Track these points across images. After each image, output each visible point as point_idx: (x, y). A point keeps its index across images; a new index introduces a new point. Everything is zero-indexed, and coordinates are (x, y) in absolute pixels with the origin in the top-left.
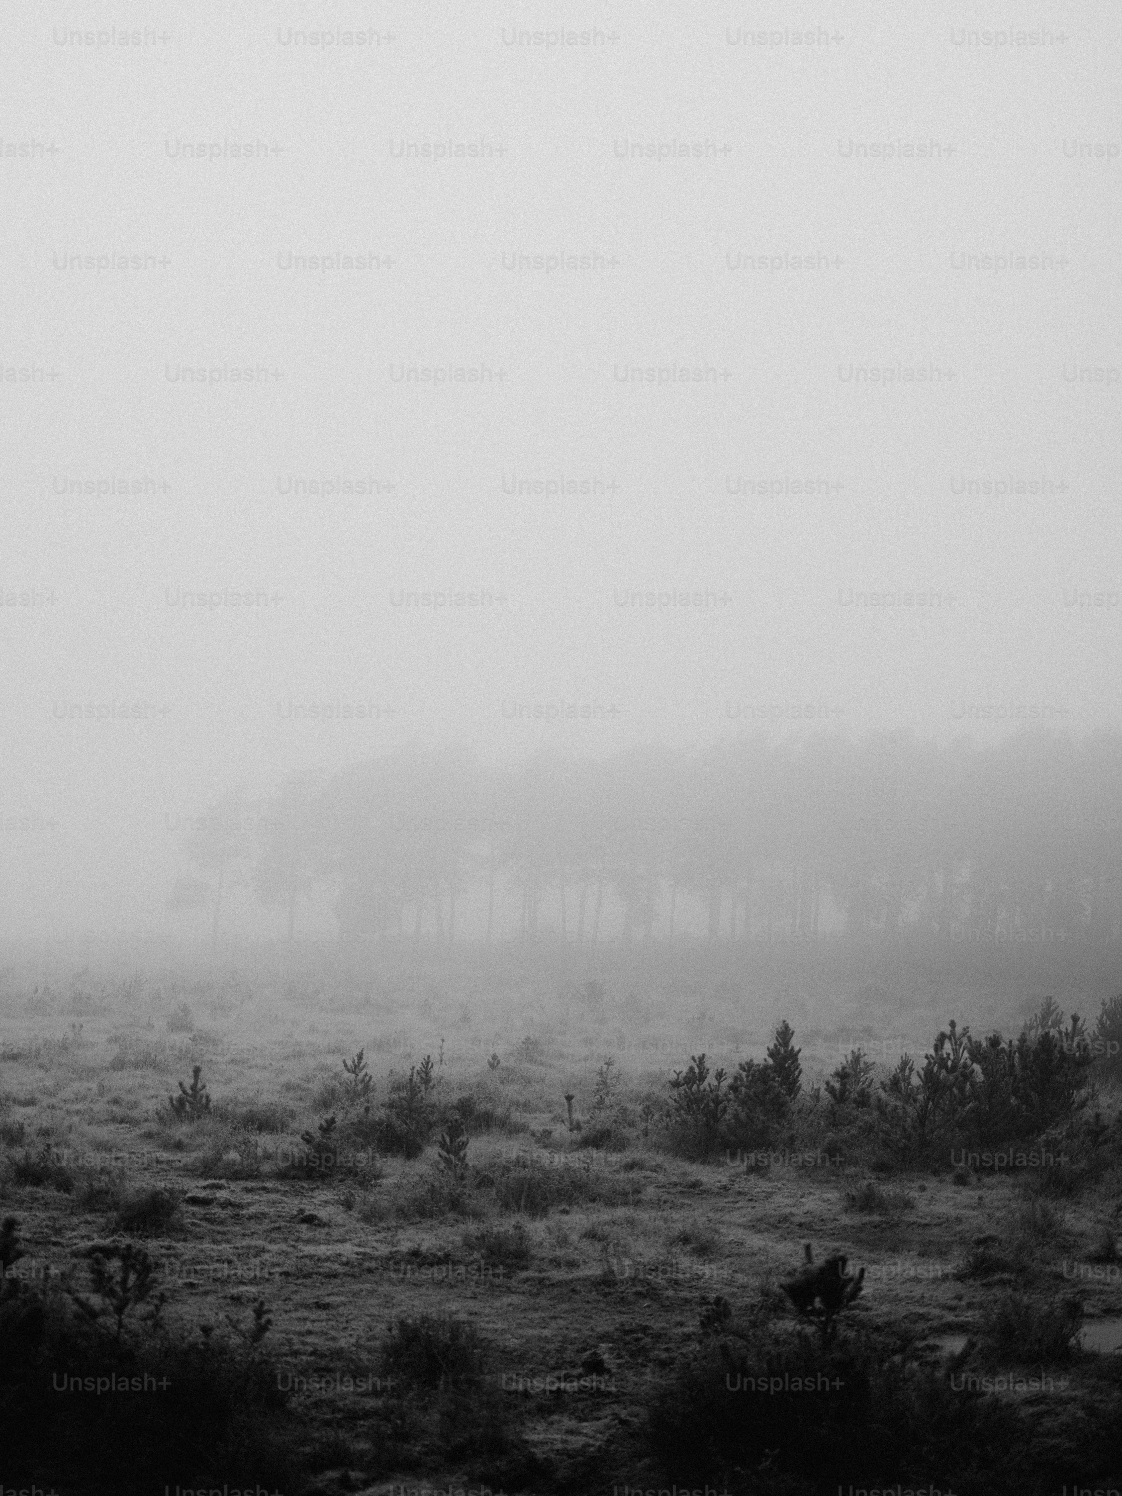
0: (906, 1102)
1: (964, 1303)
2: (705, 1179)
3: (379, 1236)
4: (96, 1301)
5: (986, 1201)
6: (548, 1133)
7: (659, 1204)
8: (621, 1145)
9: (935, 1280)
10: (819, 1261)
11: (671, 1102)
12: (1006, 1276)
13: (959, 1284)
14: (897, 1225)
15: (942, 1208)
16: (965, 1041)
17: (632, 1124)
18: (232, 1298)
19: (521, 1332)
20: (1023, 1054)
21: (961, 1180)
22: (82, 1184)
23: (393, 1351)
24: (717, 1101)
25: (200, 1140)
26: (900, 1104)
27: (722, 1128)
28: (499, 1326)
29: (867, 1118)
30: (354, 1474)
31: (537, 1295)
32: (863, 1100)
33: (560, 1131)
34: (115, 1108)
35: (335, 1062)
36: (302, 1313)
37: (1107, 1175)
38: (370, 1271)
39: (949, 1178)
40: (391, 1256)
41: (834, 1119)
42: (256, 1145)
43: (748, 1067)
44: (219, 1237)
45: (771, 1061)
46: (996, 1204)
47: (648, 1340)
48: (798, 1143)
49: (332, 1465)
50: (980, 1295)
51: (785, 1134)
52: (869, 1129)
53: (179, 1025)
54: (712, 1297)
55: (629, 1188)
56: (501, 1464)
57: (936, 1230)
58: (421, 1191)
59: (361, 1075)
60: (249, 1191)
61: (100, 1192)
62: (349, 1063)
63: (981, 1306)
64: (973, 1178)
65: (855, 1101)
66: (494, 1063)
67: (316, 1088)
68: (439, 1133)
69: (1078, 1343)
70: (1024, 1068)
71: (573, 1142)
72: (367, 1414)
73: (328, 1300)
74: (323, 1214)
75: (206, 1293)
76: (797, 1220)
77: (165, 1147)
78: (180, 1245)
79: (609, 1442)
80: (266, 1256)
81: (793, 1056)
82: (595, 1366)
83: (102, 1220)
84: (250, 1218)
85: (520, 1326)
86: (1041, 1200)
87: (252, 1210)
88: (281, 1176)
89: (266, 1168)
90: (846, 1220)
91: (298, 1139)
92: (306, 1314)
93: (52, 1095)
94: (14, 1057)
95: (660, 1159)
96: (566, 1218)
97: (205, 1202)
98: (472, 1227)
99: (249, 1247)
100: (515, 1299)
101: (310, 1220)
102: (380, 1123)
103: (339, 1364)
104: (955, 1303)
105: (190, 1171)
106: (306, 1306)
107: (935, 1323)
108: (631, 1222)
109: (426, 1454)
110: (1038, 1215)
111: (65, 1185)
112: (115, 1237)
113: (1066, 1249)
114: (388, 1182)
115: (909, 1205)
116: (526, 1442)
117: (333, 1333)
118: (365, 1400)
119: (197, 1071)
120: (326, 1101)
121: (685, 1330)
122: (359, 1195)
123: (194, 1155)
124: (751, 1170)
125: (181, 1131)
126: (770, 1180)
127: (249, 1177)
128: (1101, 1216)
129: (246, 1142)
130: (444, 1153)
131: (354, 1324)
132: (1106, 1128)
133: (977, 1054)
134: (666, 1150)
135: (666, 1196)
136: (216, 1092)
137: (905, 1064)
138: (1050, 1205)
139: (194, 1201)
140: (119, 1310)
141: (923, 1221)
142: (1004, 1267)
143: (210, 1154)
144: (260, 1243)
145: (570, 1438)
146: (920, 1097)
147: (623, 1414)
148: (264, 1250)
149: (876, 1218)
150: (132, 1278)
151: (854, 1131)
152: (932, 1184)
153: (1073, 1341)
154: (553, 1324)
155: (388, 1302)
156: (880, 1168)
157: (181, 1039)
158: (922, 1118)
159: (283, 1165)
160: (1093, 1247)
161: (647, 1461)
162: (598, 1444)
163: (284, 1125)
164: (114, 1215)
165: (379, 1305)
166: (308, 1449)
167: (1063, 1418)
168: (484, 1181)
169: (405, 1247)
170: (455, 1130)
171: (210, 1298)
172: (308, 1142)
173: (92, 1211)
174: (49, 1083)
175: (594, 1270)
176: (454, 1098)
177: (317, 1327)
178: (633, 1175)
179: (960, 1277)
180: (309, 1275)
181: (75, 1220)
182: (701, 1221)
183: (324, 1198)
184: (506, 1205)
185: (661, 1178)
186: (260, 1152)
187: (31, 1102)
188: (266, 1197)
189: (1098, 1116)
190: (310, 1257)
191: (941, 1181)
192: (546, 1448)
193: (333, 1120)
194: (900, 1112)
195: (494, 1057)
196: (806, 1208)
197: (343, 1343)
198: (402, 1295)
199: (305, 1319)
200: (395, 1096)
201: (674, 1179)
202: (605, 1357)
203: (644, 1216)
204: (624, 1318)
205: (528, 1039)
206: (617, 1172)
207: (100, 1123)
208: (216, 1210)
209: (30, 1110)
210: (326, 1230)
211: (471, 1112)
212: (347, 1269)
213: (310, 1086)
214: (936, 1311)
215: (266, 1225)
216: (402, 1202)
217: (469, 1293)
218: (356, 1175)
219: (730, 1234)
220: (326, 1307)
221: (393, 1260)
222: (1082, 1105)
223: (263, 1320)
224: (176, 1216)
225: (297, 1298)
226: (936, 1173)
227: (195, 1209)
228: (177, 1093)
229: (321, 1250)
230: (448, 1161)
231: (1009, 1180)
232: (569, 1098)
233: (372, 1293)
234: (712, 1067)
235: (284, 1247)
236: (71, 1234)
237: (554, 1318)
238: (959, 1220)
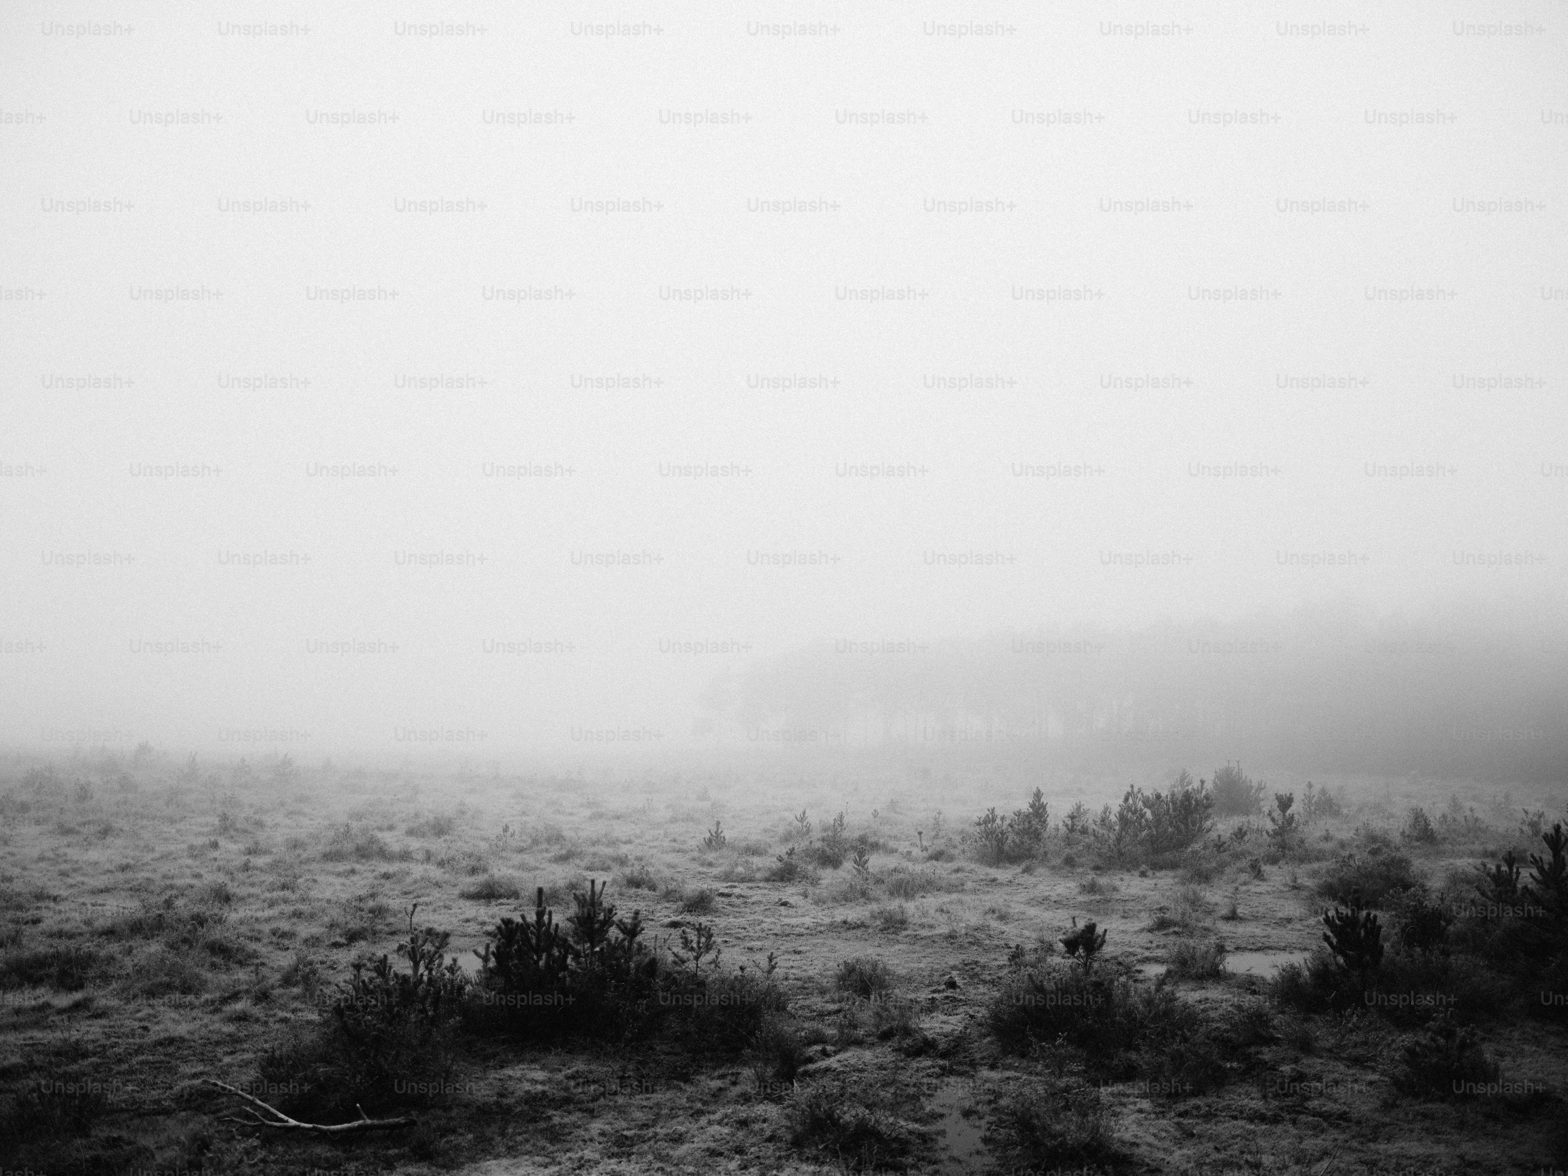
0: (1109, 831)
1: (1154, 945)
2: (999, 877)
3: (824, 913)
4: (683, 953)
5: (1159, 886)
6: (909, 853)
7: (975, 891)
8: (951, 859)
9: (1136, 932)
10: (1081, 925)
11: (976, 834)
12: (1176, 929)
13: (1150, 935)
14: (1109, 901)
15: (1133, 891)
16: (1139, 795)
17: (955, 847)
18: (748, 948)
19: (907, 965)
20: (1174, 803)
21: (1143, 874)
22: (662, 887)
23: (842, 978)
24: (1002, 833)
25: (721, 861)
26: (1105, 832)
27: (1006, 848)
28: (896, 962)
29: (1087, 840)
30: (829, 1048)
31: (914, 944)
32: (1084, 831)
33: (916, 852)
34: (673, 844)
35: (790, 816)
36: (786, 957)
37: (1228, 870)
38: (821, 932)
39: (1137, 873)
40: (832, 924)
41: (1069, 841)
42: (752, 863)
43: (1018, 814)
44: (738, 915)
45: (1031, 810)
46: (1165, 887)
47: (979, 969)
48: (1049, 855)
49: (816, 1042)
50: (1163, 941)
51: (1042, 850)
52: (1089, 846)
53: (703, 797)
54: (1013, 944)
55: (957, 883)
56: (909, 1041)
57: (1133, 903)
58: (845, 887)
59: (805, 824)
60: (751, 888)
61: (672, 891)
62: (798, 817)
63: (1165, 946)
64: (1150, 873)
65: (1079, 831)
66: (875, 814)
67: (781, 830)
68: (853, 855)
69: (1224, 968)
70: (1175, 810)
71: (924, 858)
72: (830, 1013)
73: (800, 949)
74: (791, 901)
75: (734, 946)
76: (1053, 899)
77: (702, 865)
78: (717, 920)
79: (966, 1028)
80: (764, 925)
81: (1043, 807)
82: (952, 985)
83: (675, 906)
84: (753, 904)
85: (907, 962)
86: (1192, 886)
87: (754, 899)
88: (767, 880)
89: (758, 875)
90: (1081, 898)
91: (775, 859)
92: (789, 957)
93: (640, 837)
94: (618, 818)
95: (973, 866)
96: (924, 900)
97: (728, 895)
98: (874, 907)
99: (755, 920)
100: (901, 946)
101: (785, 904)
102: (818, 850)
103: (810, 985)
104: (1149, 945)
105: (717, 878)
106: (789, 953)
107: (1139, 957)
108: (961, 902)
109: (866, 1036)
110: (1191, 893)
111: (653, 888)
112: (683, 916)
113: (1209, 913)
114: (824, 882)
115: (1115, 889)
116: (921, 1029)
117: (805, 967)
118: (828, 1005)
119: (718, 823)
120: (786, 838)
121: (998, 963)
122: (810, 890)
123: (719, 869)
124: (1024, 871)
125: (711, 856)
126: (1035, 876)
127: (750, 880)
128: (1226, 894)
129: (747, 862)
130: (856, 866)
131: (816, 962)
132: (1225, 843)
133: (1147, 803)
134: (977, 861)
135: (978, 887)
136: (728, 834)
137: (1106, 810)
138: (1198, 888)
139: (722, 895)
140: (697, 958)
141: (1125, 898)
142: (1175, 924)
143: (728, 869)
144: (761, 918)
145: (943, 1025)
146: (1117, 828)
147: (971, 1013)
148: (762, 922)
149: (1098, 897)
150: (703, 940)
151: (1080, 848)
152: (1127, 876)
153: (1221, 967)
154: (925, 961)
155: (833, 950)
156: (1097, 868)
157: (706, 805)
158: (1119, 839)
159: (767, 875)
160: (1224, 911)
161: (989, 1039)
162: (960, 1029)
163: (766, 852)
164: (680, 903)
165: (829, 951)
166: (803, 1034)
167: (1220, 1011)
168: (879, 881)
169: (839, 919)
170: (861, 854)
171: (736, 949)
172: (780, 861)
173: (668, 901)
174: (638, 832)
175: (944, 930)
176: (856, 834)
177: (795, 964)
178: (959, 875)
179: (1150, 930)
180: (788, 935)
181: (659, 907)
182: (1001, 900)
183: (790, 892)
184: (891, 894)
185: (974, 877)
186: (754, 867)
187: (629, 842)
188: (760, 892)
189: (1219, 836)
190: (788, 925)
191: (1132, 875)
192: (932, 1031)
193: (793, 849)
194: (1106, 836)
195: (875, 811)
196: (1058, 892)
197: (811, 973)
198: (839, 944)
199: (789, 960)
200: (825, 834)
201: (983, 877)
202: (956, 979)
203: (967, 898)
204: (964, 957)
205: (892, 800)
206: (950, 874)
207: (667, 852)
208: (733, 899)
209: (628, 846)
210: (795, 909)
211: (866, 842)
212: (808, 931)
213: (777, 829)
214: (1139, 950)
215: (763, 908)
216: (835, 893)
217: (876, 944)
218: (807, 878)
219: (1016, 908)
220: (799, 953)
221: (832, 927)
222: (1209, 831)
223: (773, 963)
224: (713, 903)
225: (783, 948)
226: (1128, 871)
227: (723, 899)
228: (708, 835)
229: (793, 921)
230: (859, 871)
231: (1171, 873)
232: (920, 833)
233: (824, 944)
234: (999, 813)
235: (773, 920)
236: (659, 914)
237: (925, 957)
238: (1145, 897)
